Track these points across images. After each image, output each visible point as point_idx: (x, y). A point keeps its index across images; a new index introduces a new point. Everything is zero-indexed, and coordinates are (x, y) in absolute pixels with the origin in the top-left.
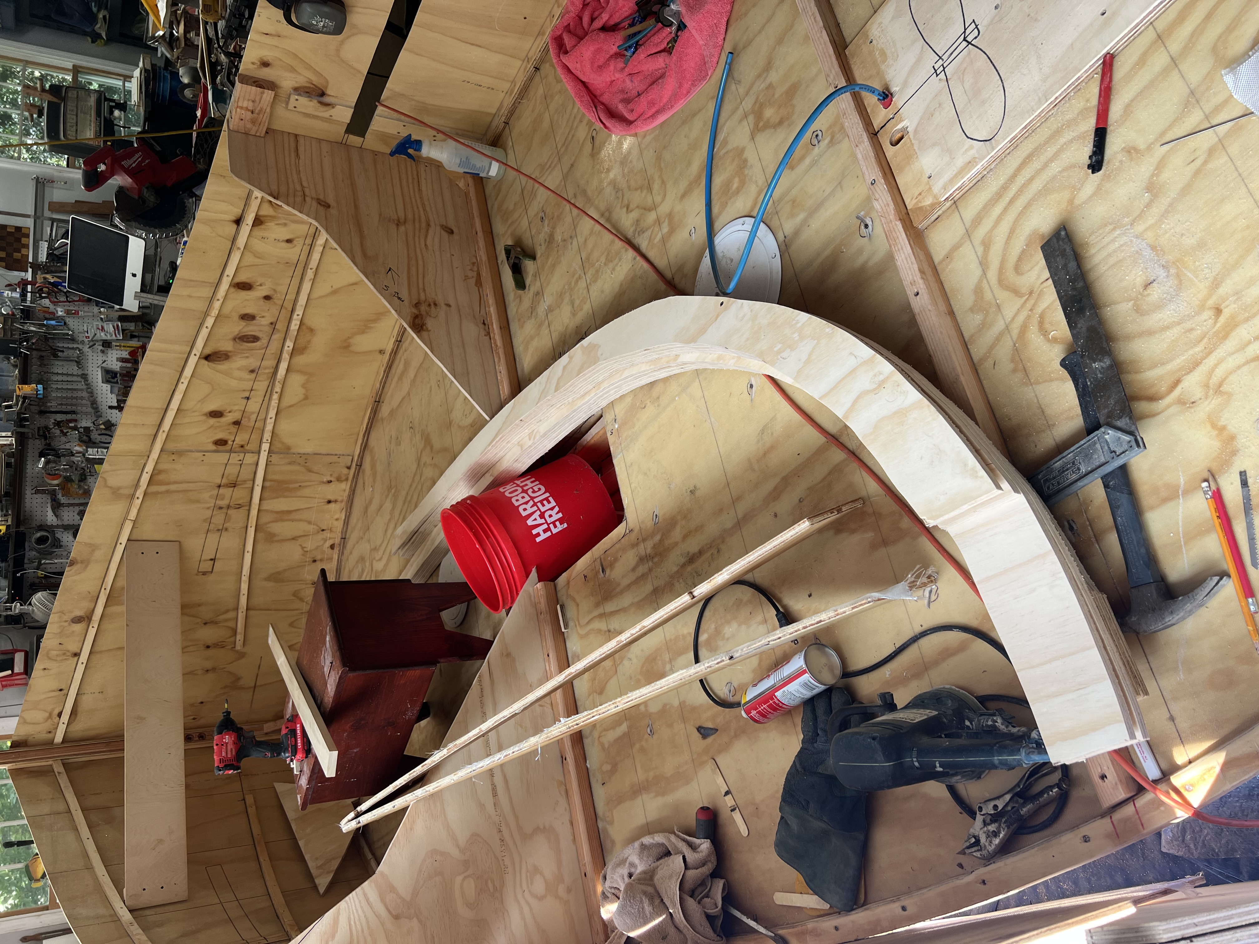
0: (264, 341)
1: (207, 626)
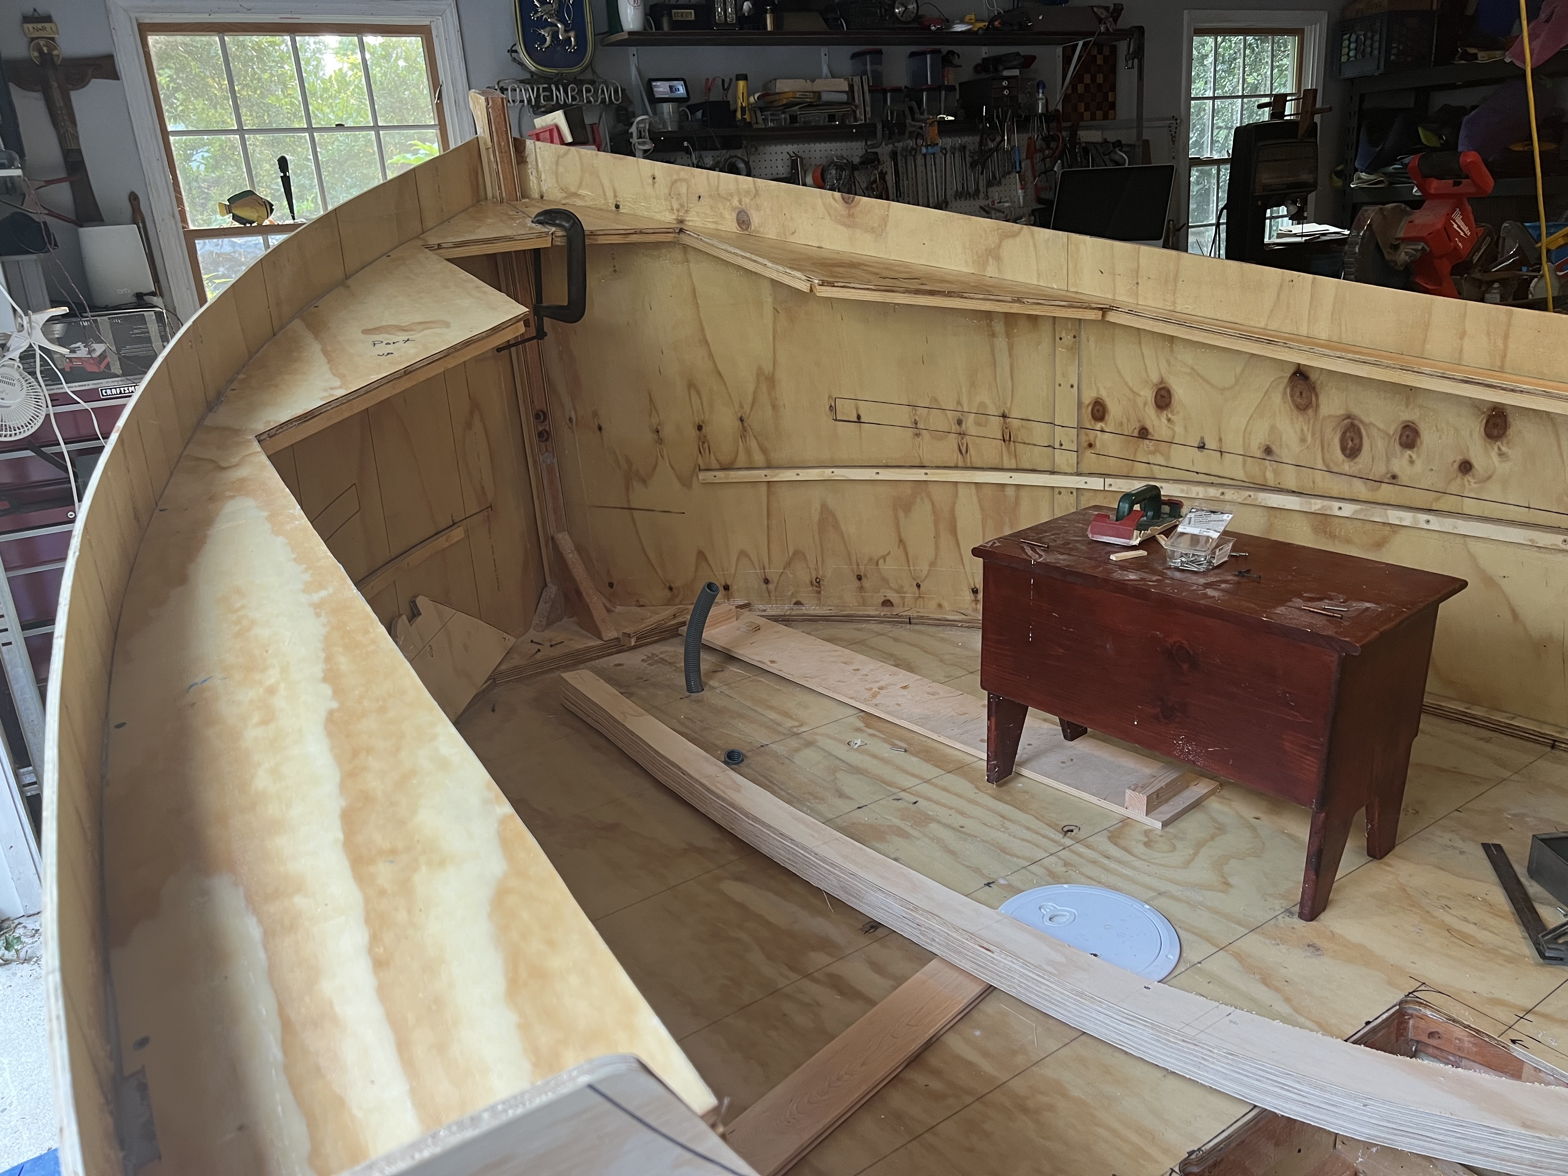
0: (1347, 466)
1: (737, 424)
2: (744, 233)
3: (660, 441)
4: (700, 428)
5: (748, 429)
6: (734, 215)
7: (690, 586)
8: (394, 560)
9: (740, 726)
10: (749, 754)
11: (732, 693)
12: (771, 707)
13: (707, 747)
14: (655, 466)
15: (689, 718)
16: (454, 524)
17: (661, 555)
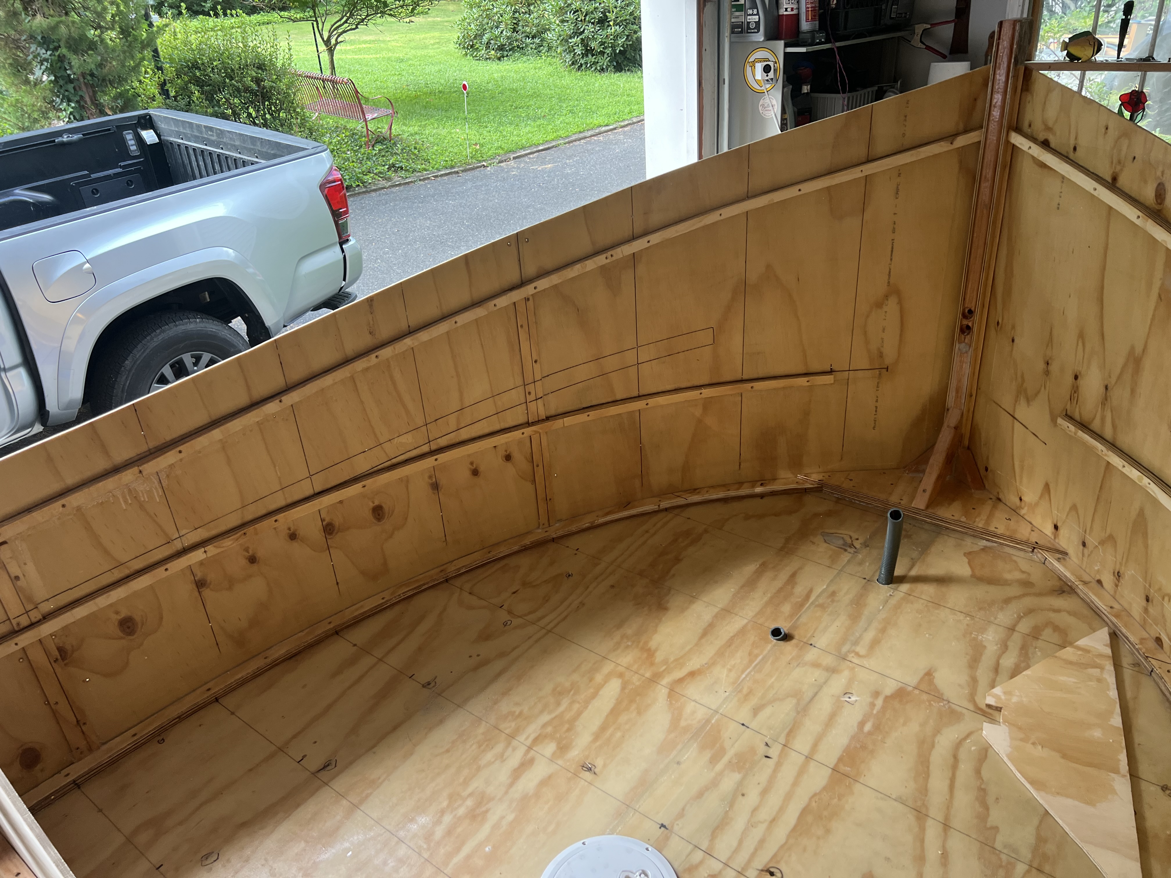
1: (1103, 389)
2: (1157, 207)
3: (1047, 373)
4: (1076, 377)
5: (1109, 399)
6: (1155, 185)
7: (1033, 507)
8: (742, 381)
9: (838, 623)
10: (794, 642)
11: (893, 602)
12: (883, 630)
13: (791, 616)
14: (1039, 392)
15: (834, 593)
16: (831, 372)
17: (1022, 468)
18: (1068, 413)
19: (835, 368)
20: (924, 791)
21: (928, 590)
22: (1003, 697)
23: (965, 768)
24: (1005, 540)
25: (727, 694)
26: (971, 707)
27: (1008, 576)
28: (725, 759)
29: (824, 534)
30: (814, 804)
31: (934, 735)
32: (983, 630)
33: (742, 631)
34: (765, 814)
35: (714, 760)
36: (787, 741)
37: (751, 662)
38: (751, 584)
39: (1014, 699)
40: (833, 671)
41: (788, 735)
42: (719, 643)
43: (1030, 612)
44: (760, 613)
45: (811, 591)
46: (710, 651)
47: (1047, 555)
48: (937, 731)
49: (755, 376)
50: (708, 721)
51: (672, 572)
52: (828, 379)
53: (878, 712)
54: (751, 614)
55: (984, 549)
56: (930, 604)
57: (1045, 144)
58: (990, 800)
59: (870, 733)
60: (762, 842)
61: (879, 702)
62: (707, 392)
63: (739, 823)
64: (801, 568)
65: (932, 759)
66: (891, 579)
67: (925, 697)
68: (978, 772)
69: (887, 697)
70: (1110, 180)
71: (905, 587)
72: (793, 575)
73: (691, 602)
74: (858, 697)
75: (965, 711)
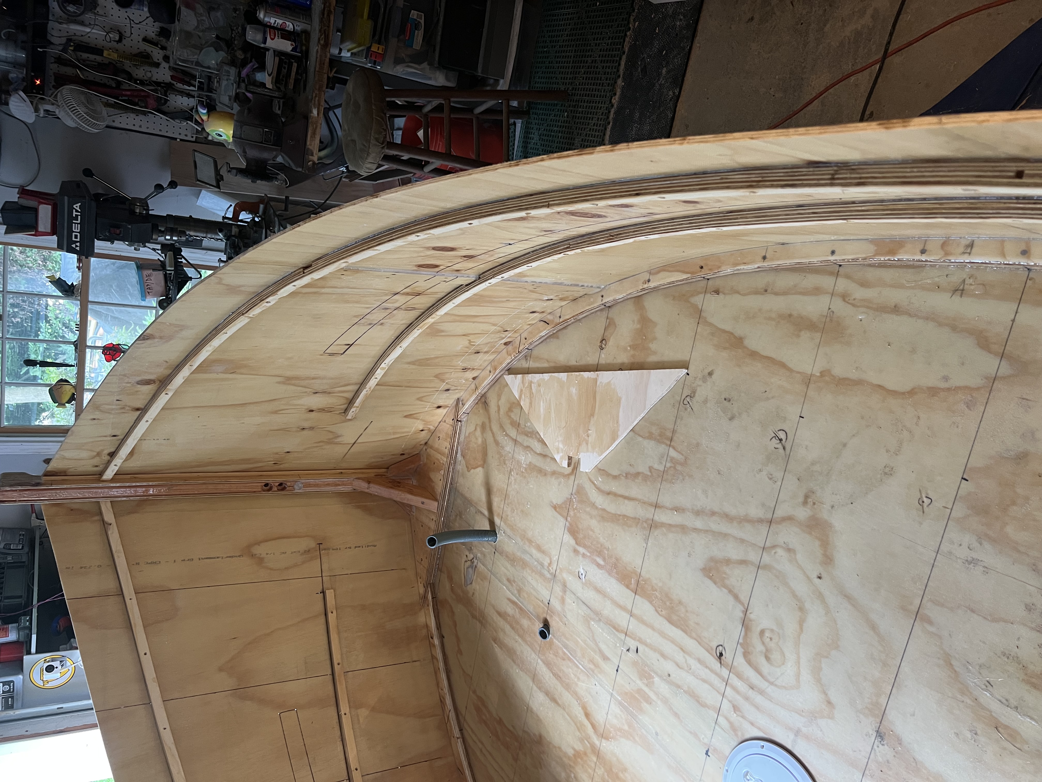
1: (317, 395)
2: (158, 383)
3: (311, 428)
4: (312, 411)
5: (324, 391)
6: (139, 386)
7: (426, 422)
8: (333, 674)
9: (529, 578)
10: (548, 619)
11: (508, 531)
12: (530, 541)
13: (530, 619)
14: (329, 431)
15: (508, 580)
16: (323, 592)
17: (394, 433)
18: (343, 411)
19: (320, 589)
20: (636, 521)
21: (496, 501)
22: (561, 454)
23: (614, 487)
24: (454, 441)
25: (597, 683)
26: (572, 477)
27: (480, 441)
28: (646, 689)
29: (466, 585)
30: (664, 613)
31: (597, 508)
32: (519, 463)
33: (548, 664)
34: (679, 657)
35: (649, 701)
36: (622, 632)
37: (570, 659)
38: (511, 653)
39: (561, 446)
40: (564, 586)
41: (617, 630)
42: (560, 688)
43: (502, 427)
44: (531, 646)
45: (509, 599)
46: (567, 697)
47: (461, 413)
48: (593, 505)
49: (328, 662)
50: (620, 703)
51: (511, 729)
52: (330, 594)
53: (588, 552)
54: (533, 655)
55: (463, 456)
56: (506, 501)
57: (112, 455)
58: (632, 471)
59: (604, 560)
60: (700, 661)
61: (581, 550)
62: (344, 708)
63: (690, 681)
64: (493, 607)
65: (613, 512)
66: (492, 532)
67: (571, 513)
68: (615, 477)
69: (576, 543)
70: (139, 412)
71: (497, 521)
72: (499, 614)
73: (532, 711)
74: (580, 567)
75: (576, 483)
